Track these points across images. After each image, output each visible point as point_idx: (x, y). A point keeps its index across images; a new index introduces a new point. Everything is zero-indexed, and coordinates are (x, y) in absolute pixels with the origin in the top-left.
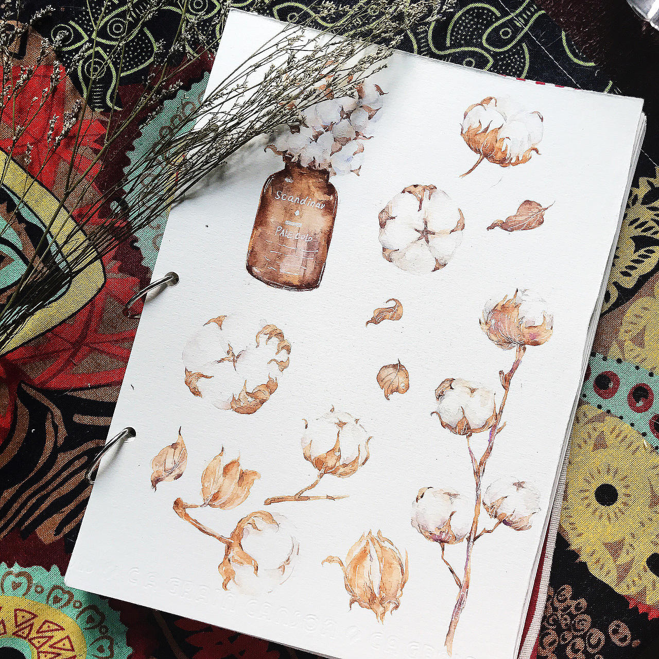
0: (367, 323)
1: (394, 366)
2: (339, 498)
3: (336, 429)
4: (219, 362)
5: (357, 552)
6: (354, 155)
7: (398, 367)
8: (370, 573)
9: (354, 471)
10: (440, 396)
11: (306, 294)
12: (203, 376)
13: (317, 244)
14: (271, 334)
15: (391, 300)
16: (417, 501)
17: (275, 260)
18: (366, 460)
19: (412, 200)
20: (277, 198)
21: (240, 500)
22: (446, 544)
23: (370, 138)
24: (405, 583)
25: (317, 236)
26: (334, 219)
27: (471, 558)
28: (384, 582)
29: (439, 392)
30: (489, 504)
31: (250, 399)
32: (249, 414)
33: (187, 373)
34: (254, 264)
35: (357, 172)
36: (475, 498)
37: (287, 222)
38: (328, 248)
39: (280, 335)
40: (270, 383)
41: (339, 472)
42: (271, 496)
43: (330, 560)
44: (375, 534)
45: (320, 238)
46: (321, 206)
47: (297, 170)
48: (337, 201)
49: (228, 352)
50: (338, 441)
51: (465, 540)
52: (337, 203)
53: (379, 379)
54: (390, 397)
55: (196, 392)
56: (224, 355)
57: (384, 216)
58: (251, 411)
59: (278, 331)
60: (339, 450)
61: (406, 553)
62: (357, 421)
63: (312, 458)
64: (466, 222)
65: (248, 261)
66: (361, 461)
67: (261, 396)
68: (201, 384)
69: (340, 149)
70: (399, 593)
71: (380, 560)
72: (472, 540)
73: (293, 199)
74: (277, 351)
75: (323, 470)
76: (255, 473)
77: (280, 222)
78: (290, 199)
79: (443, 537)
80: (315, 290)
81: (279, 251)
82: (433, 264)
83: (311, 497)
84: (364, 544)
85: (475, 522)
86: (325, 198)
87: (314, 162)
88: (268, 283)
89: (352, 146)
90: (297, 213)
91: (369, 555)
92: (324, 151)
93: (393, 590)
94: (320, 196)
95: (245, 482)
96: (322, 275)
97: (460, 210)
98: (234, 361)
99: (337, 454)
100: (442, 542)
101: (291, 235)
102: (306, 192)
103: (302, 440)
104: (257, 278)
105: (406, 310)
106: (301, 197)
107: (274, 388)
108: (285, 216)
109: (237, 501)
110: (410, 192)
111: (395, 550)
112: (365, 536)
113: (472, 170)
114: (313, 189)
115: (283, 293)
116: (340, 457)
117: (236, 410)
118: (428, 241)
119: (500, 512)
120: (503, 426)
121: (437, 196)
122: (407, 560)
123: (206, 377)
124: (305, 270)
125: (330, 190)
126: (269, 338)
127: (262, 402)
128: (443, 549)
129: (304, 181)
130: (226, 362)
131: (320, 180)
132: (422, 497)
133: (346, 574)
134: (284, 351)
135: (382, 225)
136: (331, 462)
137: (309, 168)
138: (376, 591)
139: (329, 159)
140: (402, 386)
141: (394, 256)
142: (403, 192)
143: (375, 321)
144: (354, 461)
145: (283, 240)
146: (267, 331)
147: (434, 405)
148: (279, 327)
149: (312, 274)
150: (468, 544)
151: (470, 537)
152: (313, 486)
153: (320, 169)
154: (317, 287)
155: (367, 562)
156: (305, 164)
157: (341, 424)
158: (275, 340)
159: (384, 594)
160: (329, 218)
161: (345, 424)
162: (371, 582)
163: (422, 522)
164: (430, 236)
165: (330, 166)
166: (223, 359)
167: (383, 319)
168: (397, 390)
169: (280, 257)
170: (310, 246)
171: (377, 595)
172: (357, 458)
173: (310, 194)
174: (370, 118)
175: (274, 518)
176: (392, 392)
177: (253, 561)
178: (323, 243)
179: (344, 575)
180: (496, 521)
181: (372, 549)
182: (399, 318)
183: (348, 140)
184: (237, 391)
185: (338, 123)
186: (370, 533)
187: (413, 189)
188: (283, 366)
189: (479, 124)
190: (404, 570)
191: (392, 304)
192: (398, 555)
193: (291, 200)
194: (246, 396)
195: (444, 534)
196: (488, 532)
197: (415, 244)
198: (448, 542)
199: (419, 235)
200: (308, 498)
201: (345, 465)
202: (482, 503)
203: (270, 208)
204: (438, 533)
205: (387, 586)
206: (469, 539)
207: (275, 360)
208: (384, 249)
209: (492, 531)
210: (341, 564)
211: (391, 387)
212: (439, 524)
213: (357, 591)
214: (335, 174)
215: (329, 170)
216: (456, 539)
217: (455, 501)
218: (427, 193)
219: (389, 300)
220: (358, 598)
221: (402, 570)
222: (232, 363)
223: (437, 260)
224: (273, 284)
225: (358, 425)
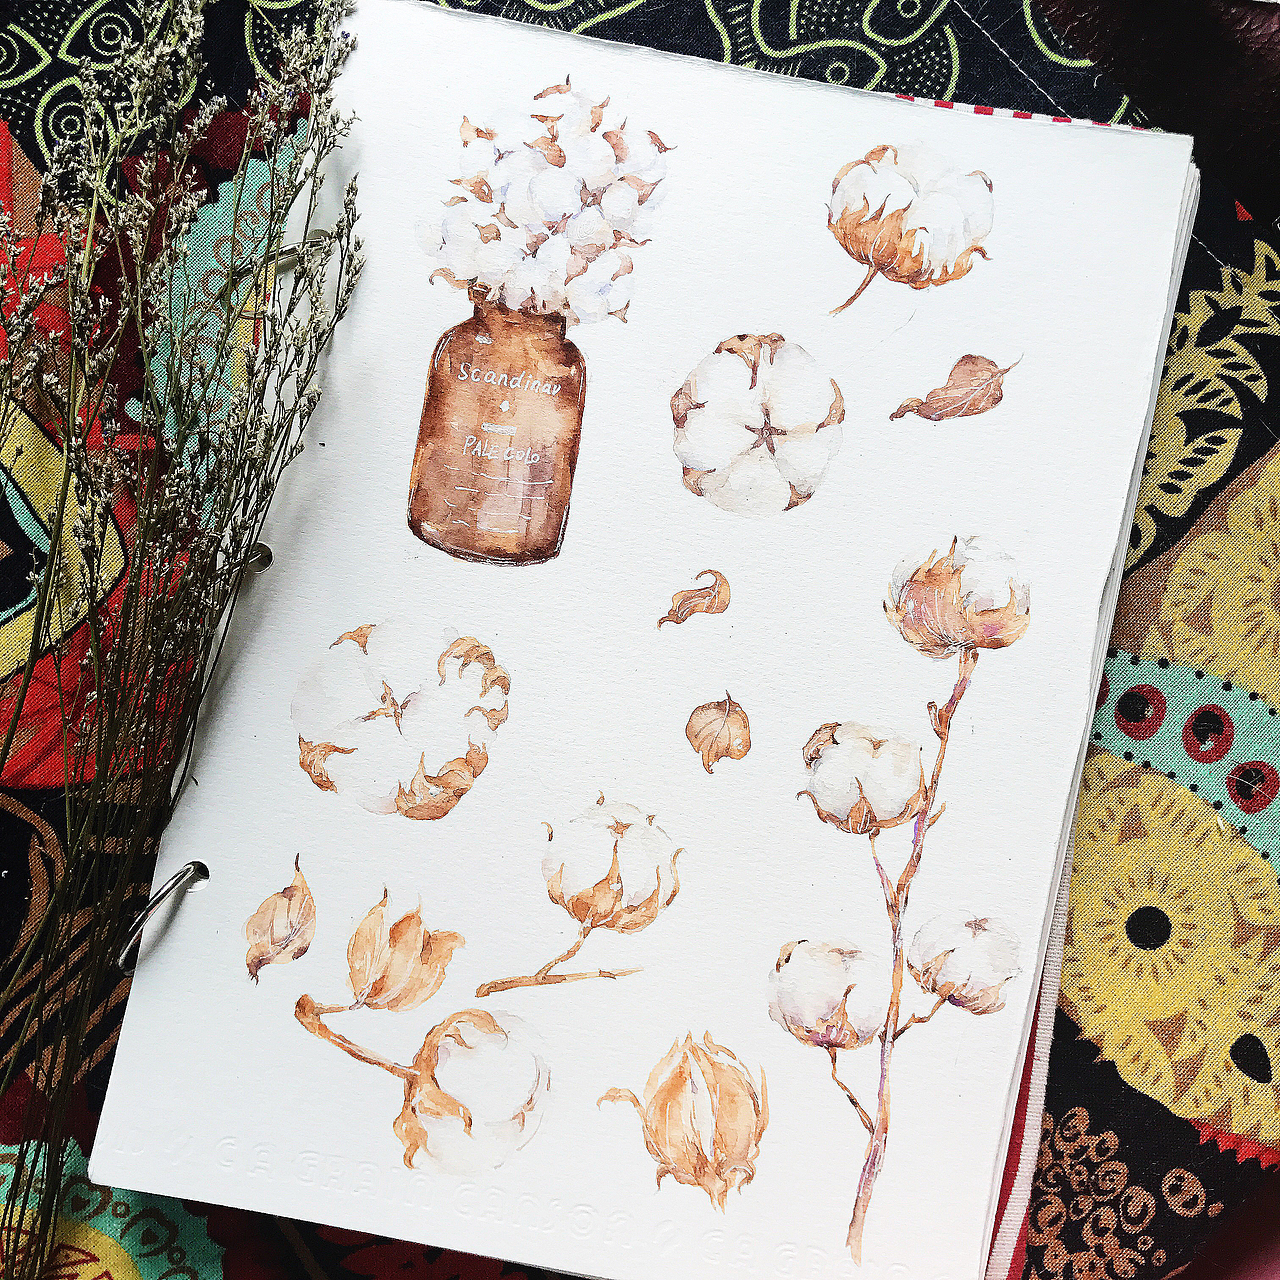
0: (661, 622)
1: (719, 705)
2: (623, 974)
3: (609, 838)
4: (367, 718)
5: (665, 1076)
6: (613, 279)
7: (727, 706)
8: (693, 1116)
9: (651, 918)
10: (812, 759)
11: (532, 571)
12: (336, 749)
13: (549, 468)
14: (467, 655)
15: (705, 572)
16: (778, 970)
17: (466, 505)
18: (673, 895)
19: (737, 367)
20: (462, 379)
21: (426, 992)
22: (839, 1051)
23: (644, 243)
24: (762, 1130)
25: (550, 452)
26: (581, 414)
27: (890, 1075)
28: (722, 1131)
29: (811, 752)
30: (919, 967)
31: (433, 789)
32: (433, 818)
33: (304, 746)
34: (425, 516)
35: (622, 314)
36: (893, 957)
37: (486, 427)
38: (572, 477)
39: (487, 657)
40: (474, 755)
41: (622, 922)
42: (488, 980)
43: (613, 1095)
44: (698, 1040)
45: (557, 455)
46: (552, 389)
47: (499, 317)
48: (585, 377)
49: (383, 699)
50: (615, 861)
51: (877, 1040)
52: (585, 381)
53: (691, 734)
54: (715, 766)
55: (324, 784)
56: (377, 705)
57: (682, 403)
58: (438, 813)
59: (483, 650)
60: (619, 879)
61: (762, 1071)
62: (651, 818)
63: (566, 899)
64: (847, 405)
65: (411, 510)
66: (663, 897)
67: (457, 782)
68: (332, 766)
69: (585, 269)
70: (753, 1150)
71: (712, 1089)
72: (889, 1038)
73: (495, 378)
74: (481, 689)
75: (588, 923)
76: (453, 936)
77: (471, 426)
78: (489, 377)
79: (832, 1037)
80: (551, 561)
81: (473, 486)
82: (786, 496)
83: (569, 976)
84: (677, 1060)
85: (894, 1004)
86: (561, 371)
87: (532, 298)
88: (454, 554)
89: (610, 262)
90: (505, 406)
91: (689, 1082)
92: (553, 274)
93: (740, 1147)
94: (550, 368)
95: (434, 955)
96: (564, 530)
97: (833, 382)
98: (397, 716)
99: (616, 887)
100: (831, 1045)
101: (495, 452)
102: (521, 363)
103: (544, 865)
104: (433, 545)
105: (737, 593)
106: (511, 372)
107: (483, 763)
108: (481, 413)
109: (423, 994)
110: (731, 351)
111: (740, 1068)
112: (680, 1044)
113: (853, 298)
114: (533, 354)
115: (487, 570)
116: (620, 892)
117: (407, 814)
118: (772, 450)
119: (941, 981)
120: (940, 812)
121: (787, 355)
122: (764, 1086)
123: (343, 751)
124: (528, 521)
125: (570, 354)
126: (465, 665)
127: (459, 794)
128: (834, 1060)
129: (515, 339)
130: (381, 719)
131: (549, 335)
132: (787, 961)
133: (646, 1121)
134: (497, 688)
135: (679, 421)
136: (603, 905)
137: (524, 312)
138: (707, 1150)
139: (562, 291)
140: (736, 743)
141: (707, 483)
142: (718, 351)
143: (677, 616)
144: (650, 899)
145: (479, 463)
146: (459, 651)
147: (802, 778)
148: (483, 641)
149: (544, 528)
150: (883, 1045)
151: (885, 1033)
152: (571, 953)
153: (547, 312)
154: (555, 554)
155: (686, 1095)
156: (514, 304)
157: (620, 828)
158: (477, 668)
159: (723, 1155)
160: (571, 412)
161: (627, 826)
162: (697, 1134)
163: (790, 1011)
164: (775, 439)
165: (567, 305)
166: (374, 713)
167: (693, 612)
168: (727, 752)
169: (476, 499)
170: (536, 472)
171: (710, 1158)
172: (656, 892)
173: (528, 367)
174: (641, 202)
175: (498, 1023)
176: (718, 757)
177: (461, 1108)
178: (562, 465)
179: (642, 1123)
180: (936, 998)
181: (695, 1068)
182: (723, 608)
183: (601, 249)
184: (407, 775)
185: (577, 216)
186: (689, 1037)
187: (736, 344)
188: (496, 718)
189: (863, 203)
190: (760, 1103)
191: (708, 581)
192: (747, 1077)
193: (491, 380)
194: (426, 783)
195: (834, 1030)
196: (921, 1020)
197: (748, 457)
198: (843, 1046)
199: (754, 437)
200: (561, 978)
201: (631, 909)
202: (905, 965)
203: (448, 400)
204: (822, 1030)
205: (729, 1140)
206: (883, 1037)
207: (479, 708)
208: (686, 471)
209: (928, 1018)
210: (636, 1102)
211: (714, 747)
212: (825, 1011)
213: (670, 1153)
214: (577, 321)
215: (565, 313)
216: (859, 1038)
217: (854, 964)
218: (766, 349)
219: (702, 573)
220: (672, 1167)
221: (756, 1105)
222: (392, 720)
223: (792, 487)
224: (465, 554)
225: (653, 827)
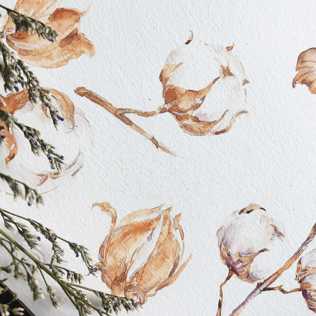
2: (164, 149)
3: (217, 73)
5: (140, 219)
8: (137, 251)
9: (202, 133)
16: (240, 213)
18: (223, 132)
21: (48, 63)
22: (234, 275)
24: (166, 285)
27: (247, 305)
28: (146, 270)
30: (303, 266)
36: (296, 250)
41: (186, 122)
42: (89, 88)
43: (105, 207)
44: (172, 215)
50: (209, 87)
51: (255, 284)
54: (298, 85)
60: (203, 99)
61: (190, 257)
62: (246, 82)
63: (168, 83)
66: (216, 128)
70: (152, 292)
71: (159, 244)
72: (262, 288)
75: (168, 107)
76: (90, 46)
79: (238, 266)
83: (136, 126)
84: (153, 216)
85: (278, 274)
91: (150, 232)
93: (148, 284)
95: (70, 47)
99: (198, 101)
100: (233, 270)
103: (172, 54)
109: (44, 62)
111: (181, 246)
112: (162, 209)
116: (197, 107)
119: (307, 279)
122: (185, 264)
128: (228, 278)
132: (248, 212)
133: (111, 234)
136: (184, 104)
138: (130, 274)
144: (209, 124)
150: (256, 289)
151: (262, 284)
152: (146, 114)
155: (143, 238)
157: (227, 72)
159: (136, 283)
161: (231, 75)
162: (132, 262)
163: (229, 237)
168: (310, 84)
171: (128, 279)
172: (215, 122)
175: (76, 116)
176: (303, 82)
177: (13, 145)
179: (107, 233)
180: (298, 286)
181: (159, 228)
186: (169, 209)
190: (176, 271)
192: (180, 253)
195: (241, 264)
196: (283, 291)
198: (238, 275)
200: (129, 123)
201: (196, 119)
202: (298, 260)
204: (235, 259)
205: (145, 277)
206: (259, 285)
209: (287, 293)
210: (114, 220)
211: (306, 76)
212: (244, 251)
213: (110, 261)
216: (249, 277)
217: (277, 240)
220: (105, 268)
221: (173, 270)
225: (243, 88)
